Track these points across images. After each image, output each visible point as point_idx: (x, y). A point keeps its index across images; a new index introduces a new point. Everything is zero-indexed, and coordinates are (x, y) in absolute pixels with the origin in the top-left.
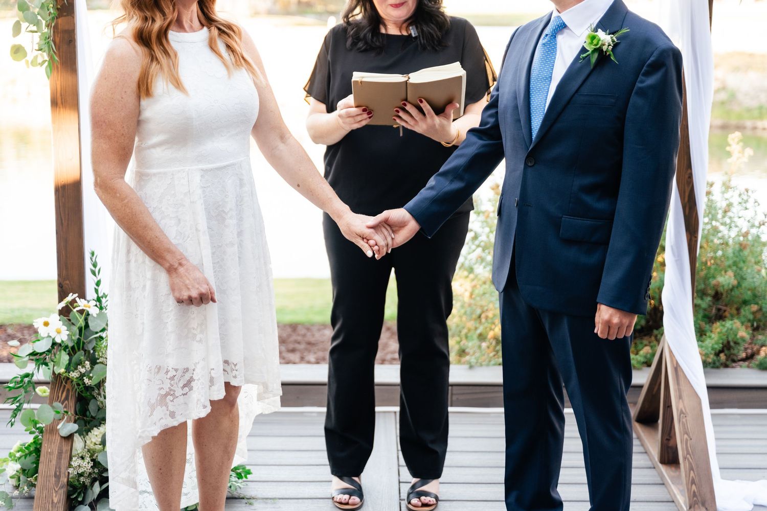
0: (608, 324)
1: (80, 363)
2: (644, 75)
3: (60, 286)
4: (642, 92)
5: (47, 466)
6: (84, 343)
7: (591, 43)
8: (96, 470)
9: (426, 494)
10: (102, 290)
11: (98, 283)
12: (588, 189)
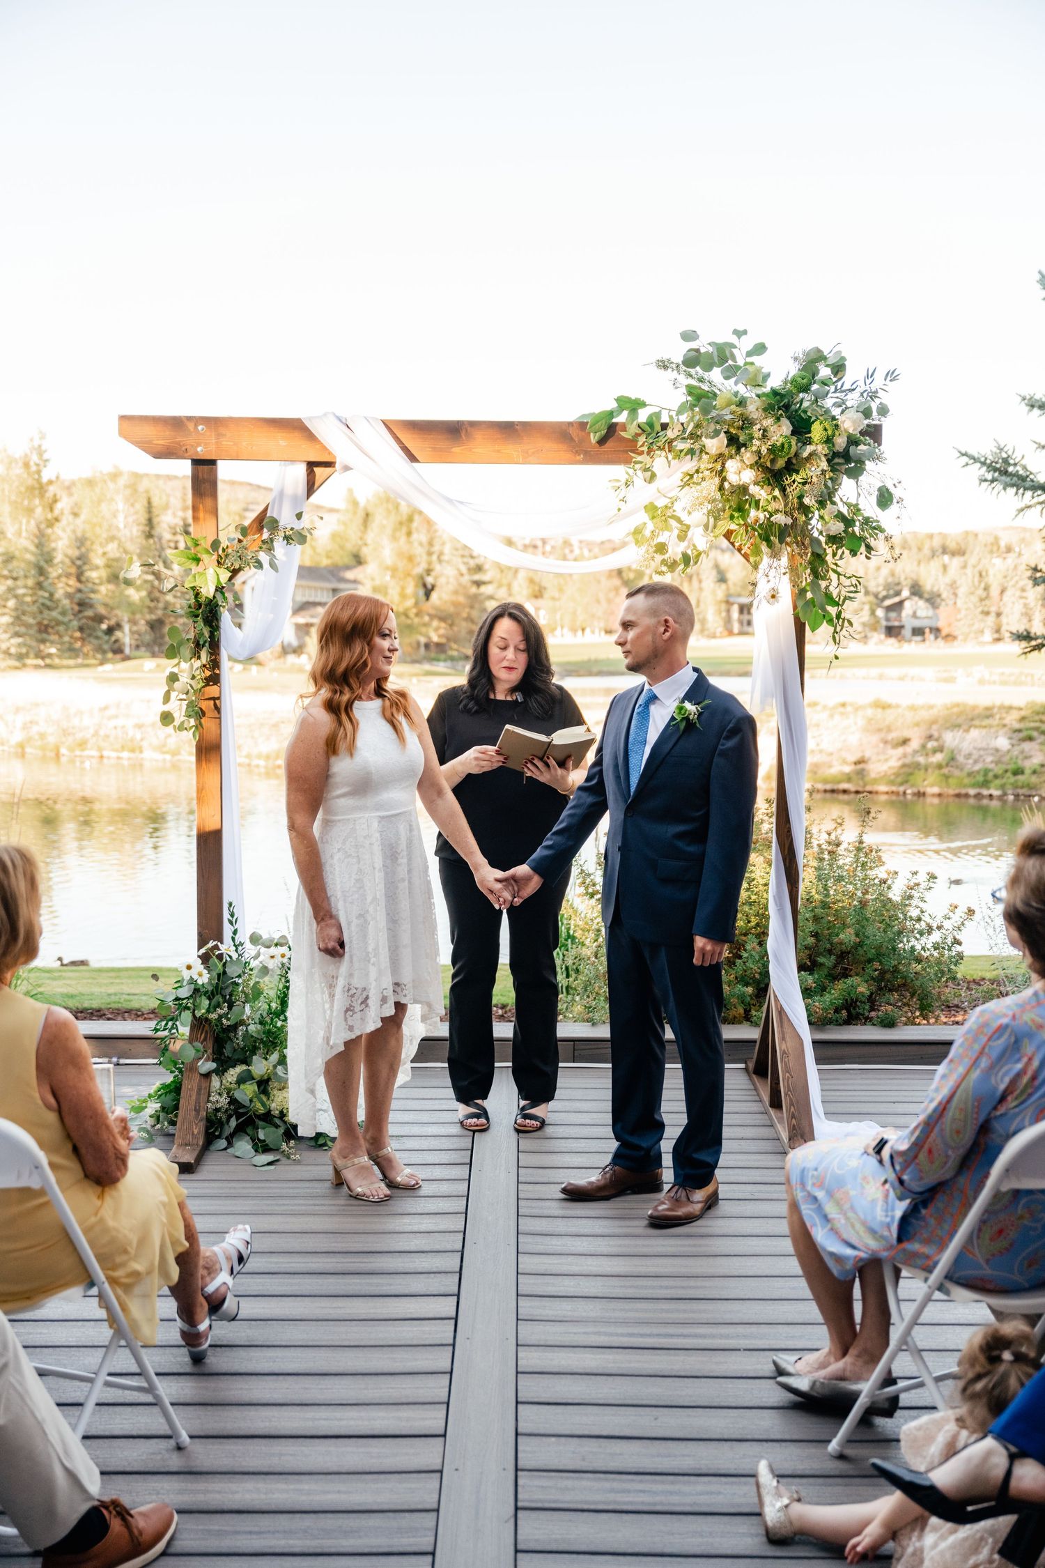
0: (703, 951)
1: (218, 1006)
2: (724, 739)
3: (200, 934)
4: (723, 754)
5: (187, 1101)
6: (222, 989)
7: (680, 713)
8: (232, 1107)
10: (238, 938)
11: (235, 932)
12: (680, 836)
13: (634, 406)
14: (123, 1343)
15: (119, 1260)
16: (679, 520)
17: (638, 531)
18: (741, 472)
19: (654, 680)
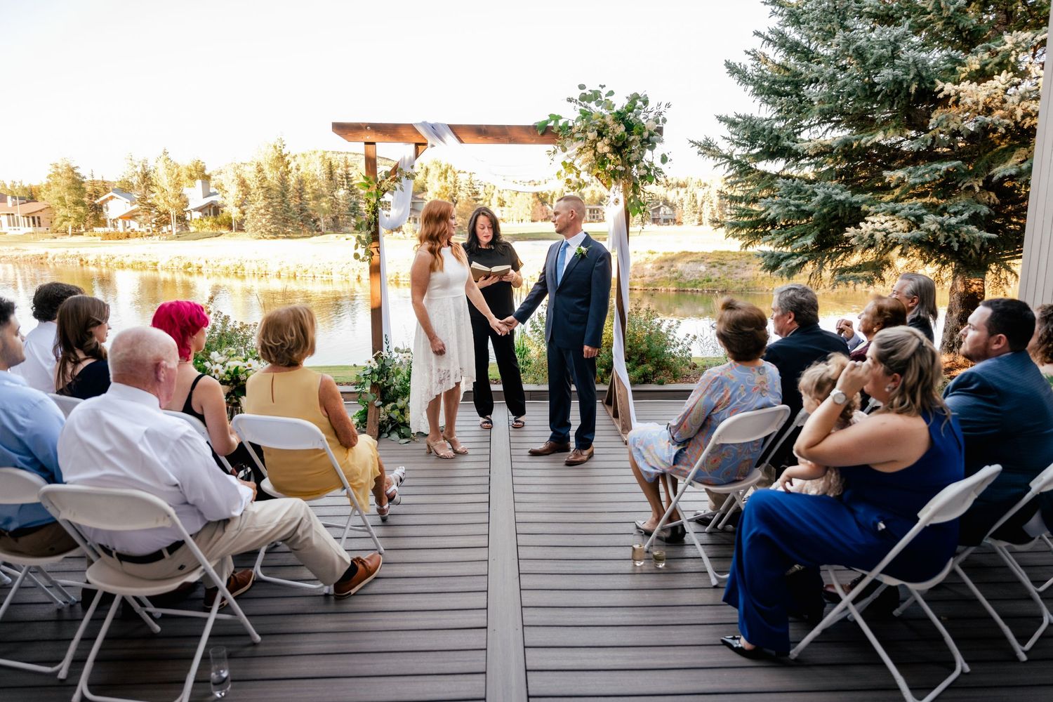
0: (588, 352)
1: (382, 378)
2: (598, 262)
3: (373, 348)
4: (597, 268)
5: (370, 418)
7: (579, 251)
8: (389, 420)
9: (519, 421)
10: (390, 349)
11: (388, 347)
12: (579, 304)
13: (557, 118)
14: (357, 513)
15: (355, 478)
16: (576, 169)
17: (559, 174)
18: (603, 147)
19: (568, 237)
